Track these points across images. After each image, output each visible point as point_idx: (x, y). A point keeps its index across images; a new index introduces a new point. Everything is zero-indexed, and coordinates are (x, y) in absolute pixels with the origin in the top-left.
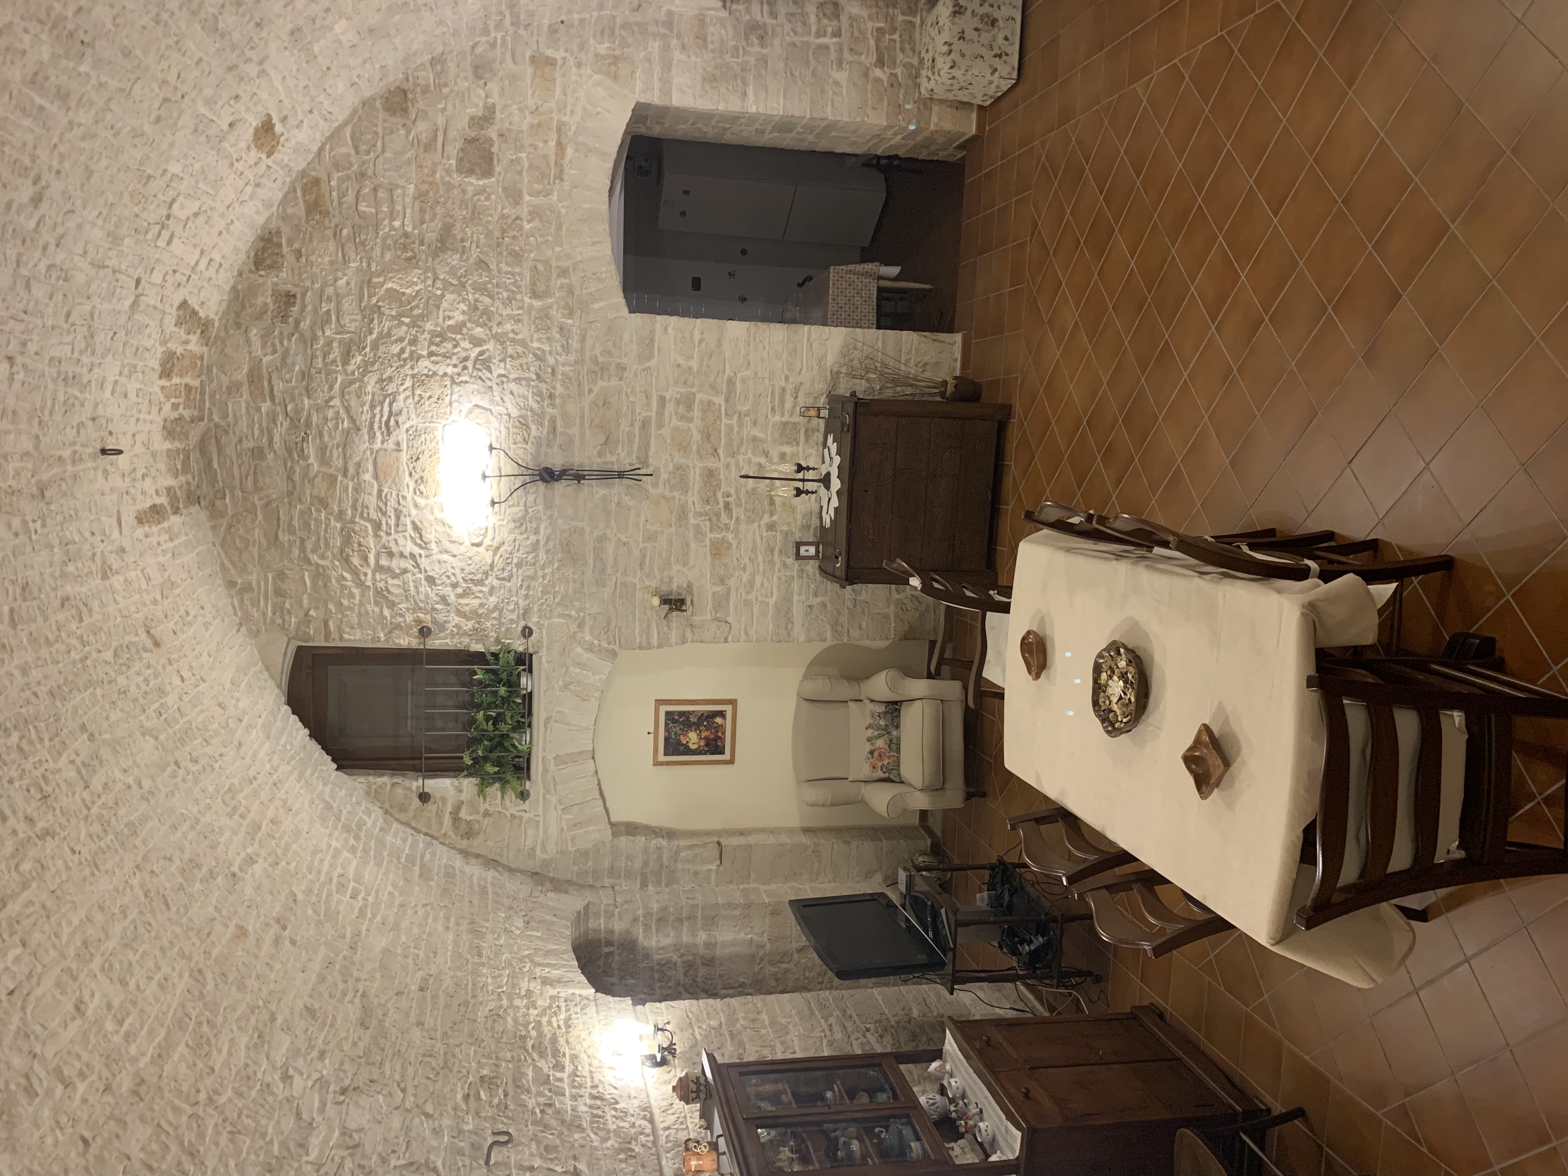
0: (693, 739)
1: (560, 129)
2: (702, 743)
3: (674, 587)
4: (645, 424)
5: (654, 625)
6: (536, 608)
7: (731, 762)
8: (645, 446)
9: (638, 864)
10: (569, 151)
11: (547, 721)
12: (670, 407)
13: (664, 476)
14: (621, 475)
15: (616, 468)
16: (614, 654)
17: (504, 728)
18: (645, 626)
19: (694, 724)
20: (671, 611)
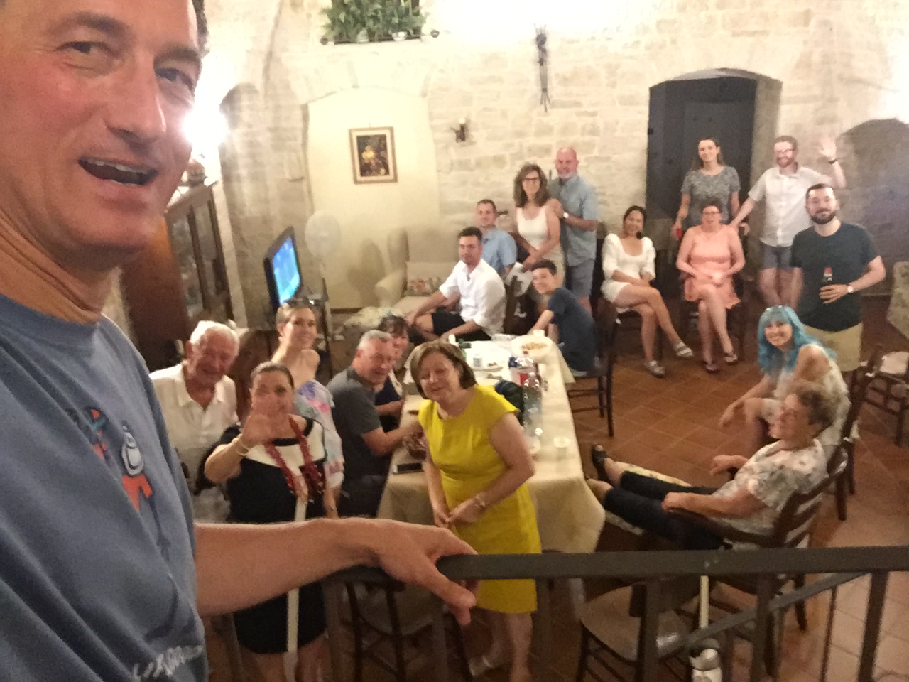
0: (369, 154)
1: (764, 33)
2: (367, 162)
4: (578, 104)
5: (446, 121)
7: (356, 182)
8: (563, 105)
9: (284, 124)
10: (750, 40)
11: (375, 53)
12: (590, 120)
13: (545, 120)
14: (544, 90)
15: (549, 87)
16: (424, 95)
17: (370, 23)
18: (445, 115)
19: (379, 154)
20: (457, 132)
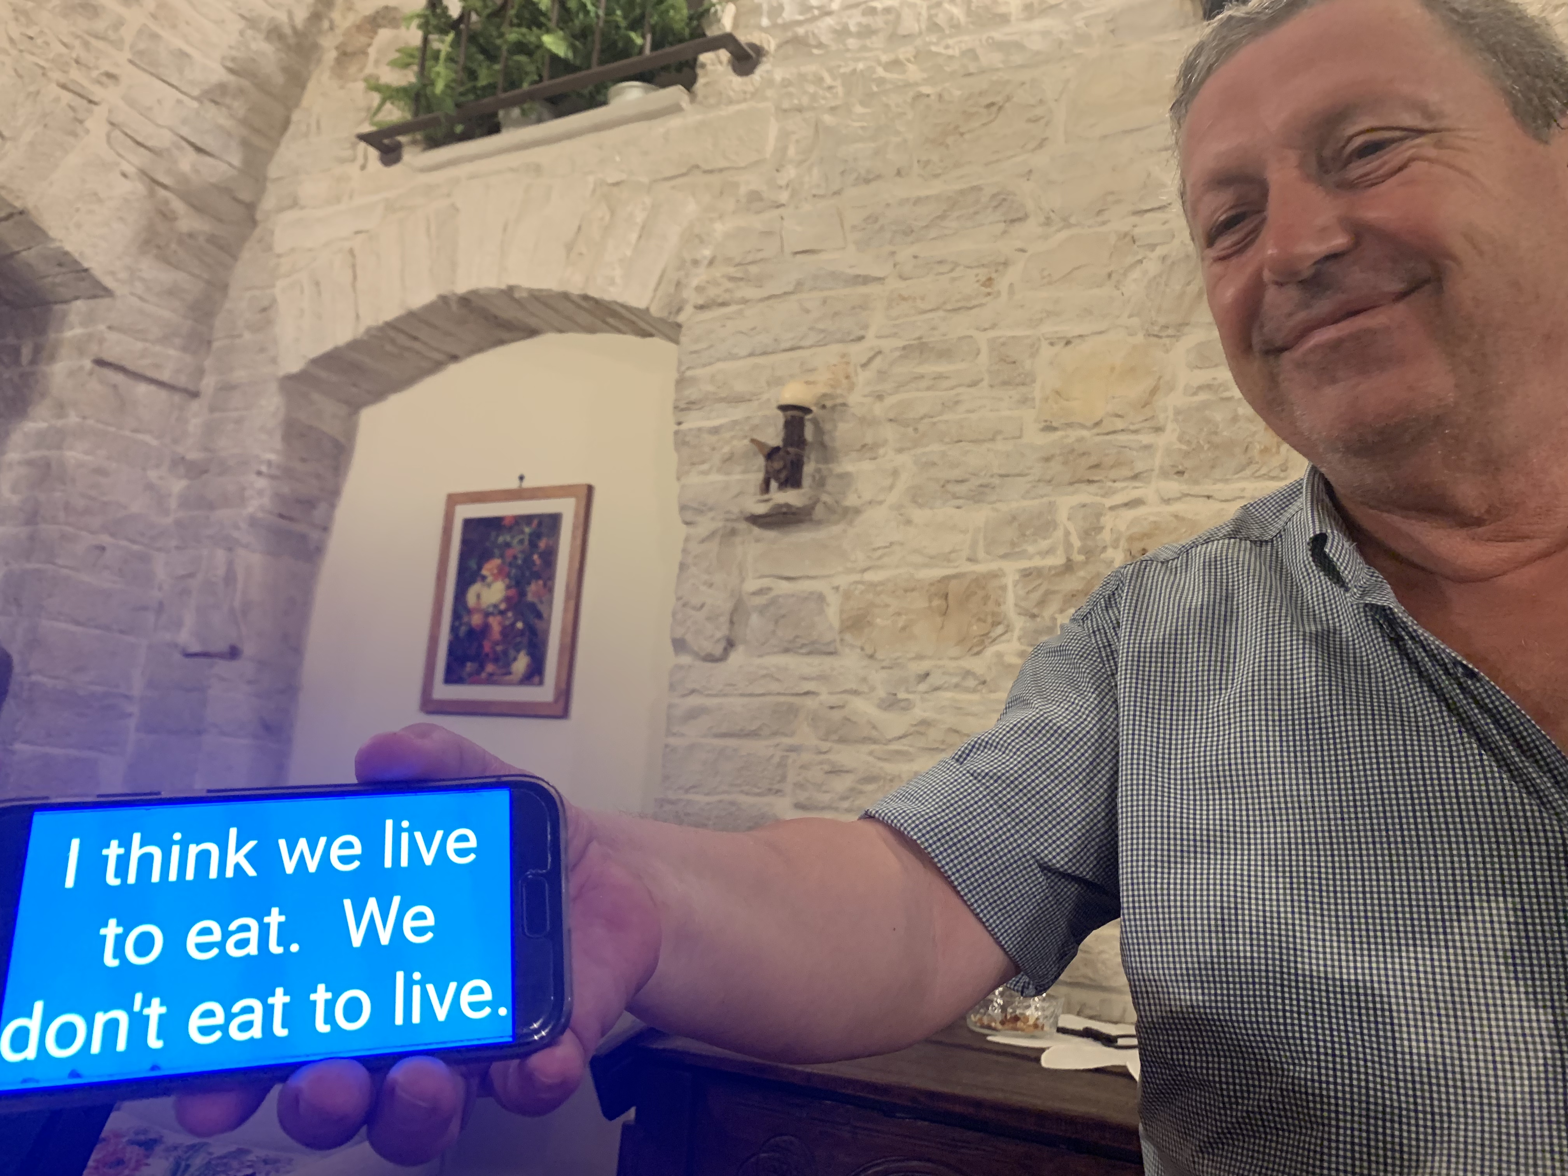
0: (490, 593)
2: (476, 620)
3: (847, 465)
5: (738, 413)
6: (810, 68)
7: (429, 704)
9: (225, 449)
18: (740, 387)
19: (522, 594)
20: (771, 454)
